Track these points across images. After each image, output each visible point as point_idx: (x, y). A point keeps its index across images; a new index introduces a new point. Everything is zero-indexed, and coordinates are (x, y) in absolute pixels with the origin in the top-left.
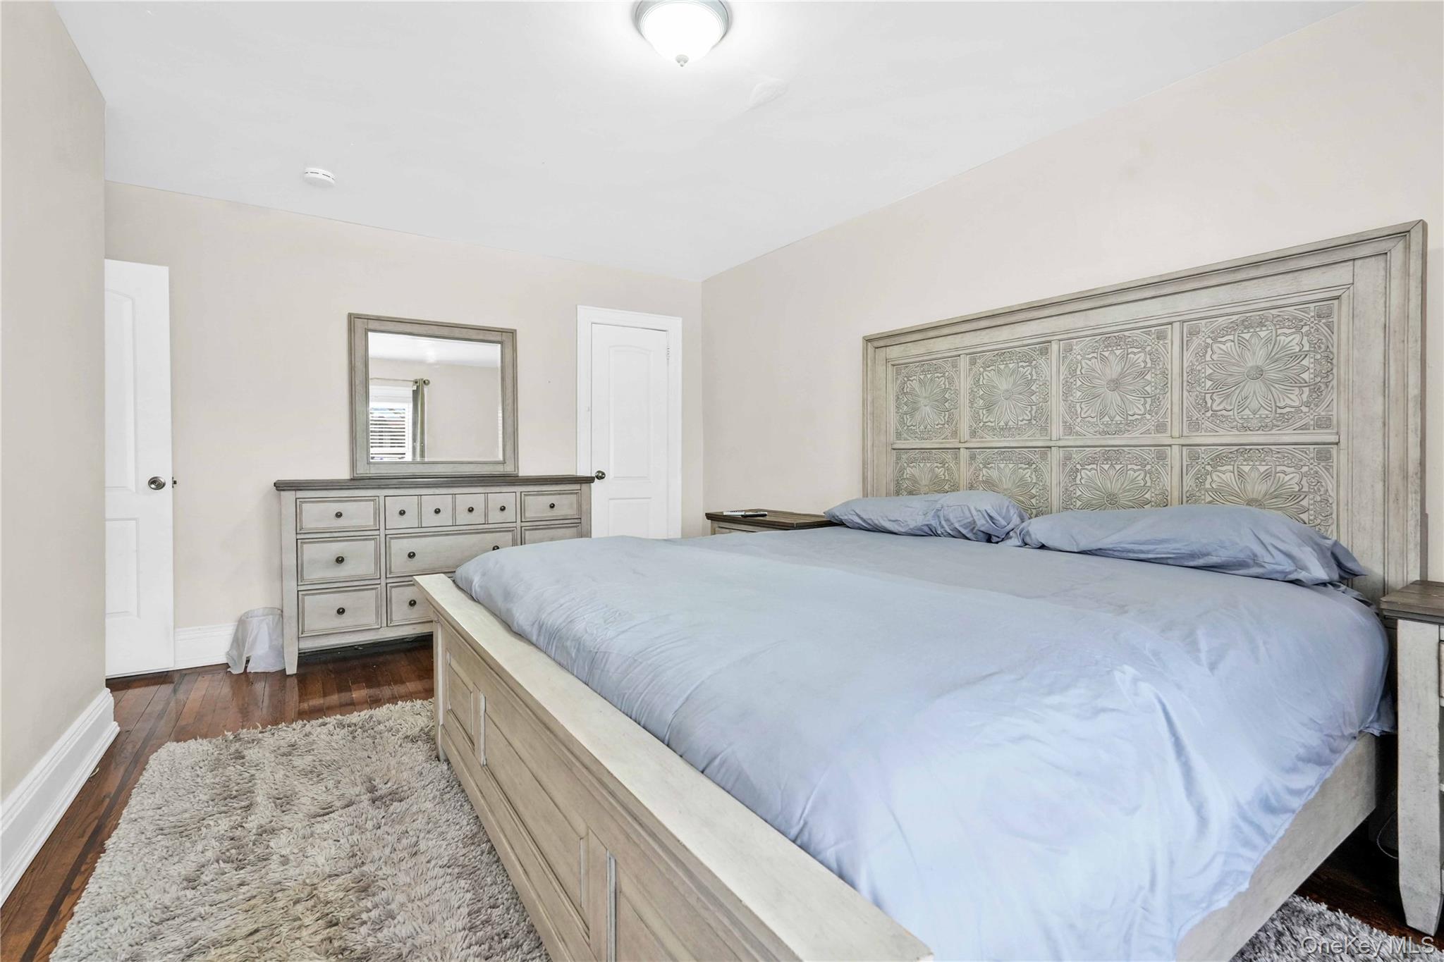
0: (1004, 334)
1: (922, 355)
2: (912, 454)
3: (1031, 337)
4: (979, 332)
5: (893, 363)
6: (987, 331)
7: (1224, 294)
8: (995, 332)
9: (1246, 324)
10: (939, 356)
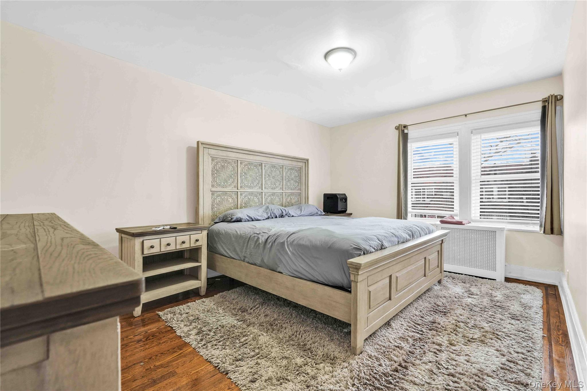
0: (251, 157)
1: (225, 156)
2: (219, 193)
3: (258, 161)
4: (244, 154)
5: (211, 156)
6: (247, 155)
7: (290, 162)
8: (249, 156)
9: (291, 169)
10: (231, 158)
